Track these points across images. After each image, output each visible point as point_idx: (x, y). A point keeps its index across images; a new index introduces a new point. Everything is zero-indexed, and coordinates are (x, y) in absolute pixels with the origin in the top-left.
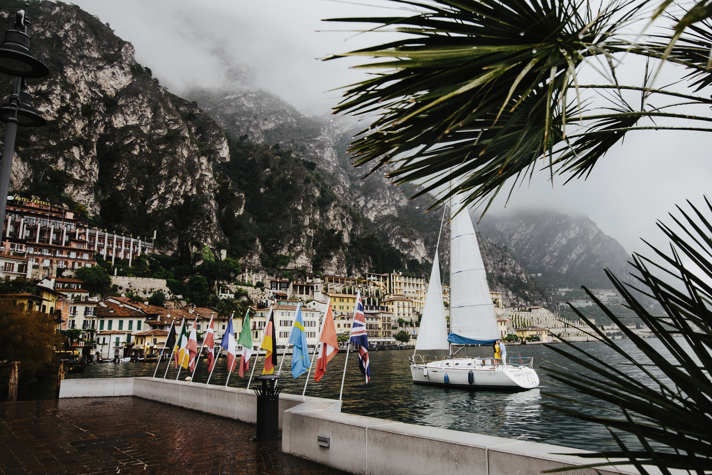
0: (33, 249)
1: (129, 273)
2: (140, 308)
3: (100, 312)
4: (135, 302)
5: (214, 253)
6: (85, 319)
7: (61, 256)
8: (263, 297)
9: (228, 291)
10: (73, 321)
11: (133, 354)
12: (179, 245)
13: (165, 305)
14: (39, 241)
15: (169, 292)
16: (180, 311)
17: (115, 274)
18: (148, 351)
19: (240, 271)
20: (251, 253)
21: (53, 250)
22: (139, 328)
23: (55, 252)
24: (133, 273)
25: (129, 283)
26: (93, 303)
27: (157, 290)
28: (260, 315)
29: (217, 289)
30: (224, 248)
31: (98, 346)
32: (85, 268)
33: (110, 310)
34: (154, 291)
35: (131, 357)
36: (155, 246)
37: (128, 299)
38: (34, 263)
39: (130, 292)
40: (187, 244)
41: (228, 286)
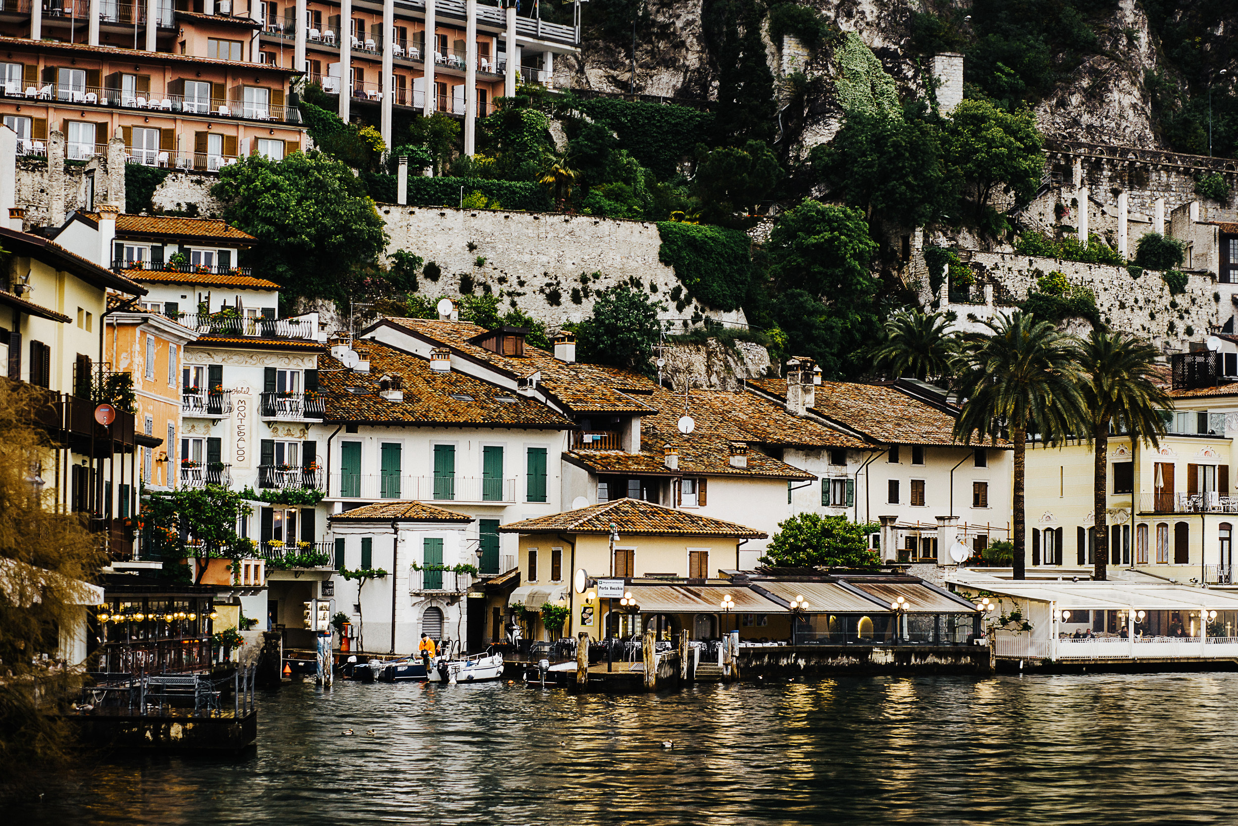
0: (17, 70)
1: (469, 190)
2: (537, 377)
3: (338, 397)
4: (509, 345)
5: (897, 74)
6: (268, 435)
7: (142, 102)
8: (1181, 327)
9: (989, 290)
10: (215, 445)
11: (517, 634)
12: (707, 38)
13: (660, 363)
14: (47, 32)
15: (675, 294)
16: (742, 400)
17: (402, 198)
18: (594, 619)
19: (1046, 178)
20: (1094, 72)
21: (106, 72)
22: (537, 493)
23: (115, 83)
24: (487, 191)
25: (472, 247)
26: (302, 347)
27: (613, 283)
28: (1192, 427)
29: (925, 280)
30: (949, 46)
31: (338, 580)
32: (256, 163)
33: (385, 386)
34: (600, 285)
35: (506, 650)
36: (587, 44)
37: (472, 330)
38: (27, 145)
39: (479, 292)
40: (754, 30)
41: (986, 260)
